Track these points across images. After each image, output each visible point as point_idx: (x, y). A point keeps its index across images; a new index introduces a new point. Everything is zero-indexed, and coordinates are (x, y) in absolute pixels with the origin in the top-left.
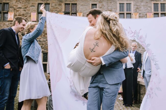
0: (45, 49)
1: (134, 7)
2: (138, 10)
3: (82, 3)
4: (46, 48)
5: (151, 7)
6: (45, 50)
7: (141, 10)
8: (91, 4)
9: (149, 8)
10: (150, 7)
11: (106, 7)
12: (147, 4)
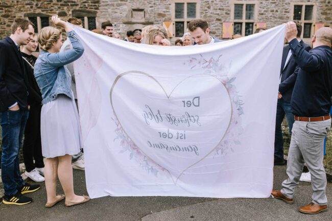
0: (43, 9)
4: (45, 8)
6: (43, 11)
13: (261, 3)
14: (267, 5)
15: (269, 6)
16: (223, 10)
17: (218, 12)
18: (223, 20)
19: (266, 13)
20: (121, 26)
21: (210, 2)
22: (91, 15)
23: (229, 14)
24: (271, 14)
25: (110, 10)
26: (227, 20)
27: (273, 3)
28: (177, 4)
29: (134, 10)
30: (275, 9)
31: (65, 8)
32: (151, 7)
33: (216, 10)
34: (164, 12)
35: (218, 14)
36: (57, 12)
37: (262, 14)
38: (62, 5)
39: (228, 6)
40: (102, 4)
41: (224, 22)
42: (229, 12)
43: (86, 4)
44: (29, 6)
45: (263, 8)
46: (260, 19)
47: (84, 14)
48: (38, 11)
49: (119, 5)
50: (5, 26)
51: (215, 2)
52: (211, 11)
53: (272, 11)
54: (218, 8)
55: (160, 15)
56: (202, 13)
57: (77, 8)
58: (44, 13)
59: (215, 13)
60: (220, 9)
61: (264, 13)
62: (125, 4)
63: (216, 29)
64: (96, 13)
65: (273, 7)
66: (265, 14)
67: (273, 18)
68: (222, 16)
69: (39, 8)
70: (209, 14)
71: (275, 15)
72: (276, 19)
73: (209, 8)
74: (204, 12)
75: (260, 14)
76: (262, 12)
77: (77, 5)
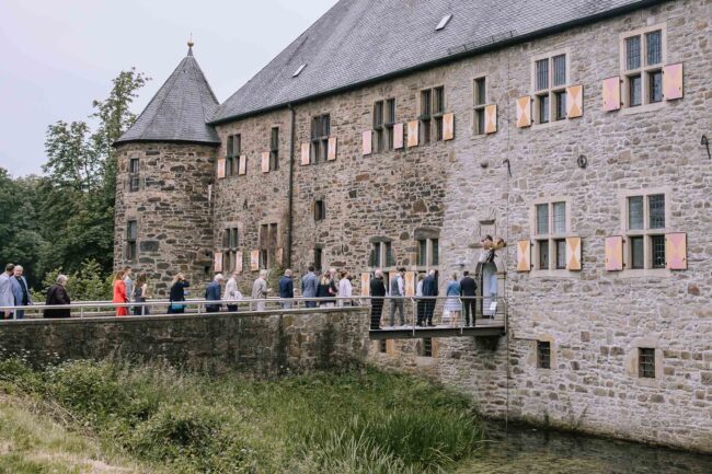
0: (387, 230)
1: (572, 67)
2: (582, 74)
3: (454, 84)
4: (389, 228)
5: (618, 55)
7: (590, 74)
8: (472, 79)
9: (611, 61)
10: (616, 56)
11: (505, 83)
12: (605, 45)
13: (675, 190)
14: (688, 194)
15: (690, 196)
16: (607, 211)
17: (600, 216)
18: (608, 233)
19: (687, 212)
20: (467, 251)
21: (586, 198)
22: (434, 236)
23: (617, 219)
24: (696, 214)
25: (455, 226)
26: (614, 233)
27: (699, 187)
28: (539, 206)
29: (483, 223)
30: (704, 202)
31: (408, 226)
32: (504, 215)
33: (596, 212)
34: (520, 222)
35: (598, 221)
36: (400, 233)
37: (679, 214)
38: (405, 222)
39: (616, 203)
40: (447, 216)
41: (610, 236)
42: (616, 216)
43: (430, 218)
44: (374, 227)
45: (681, 201)
46: (676, 226)
47: (426, 234)
48: (383, 233)
49: (466, 216)
50: (351, 257)
51: (594, 197)
52: (587, 215)
53: (699, 206)
54: (599, 208)
55: (515, 228)
56: (573, 220)
57: (420, 225)
58: (387, 235)
59: (594, 218)
60: (601, 211)
61: (683, 211)
62: (473, 214)
63: (597, 253)
64: (438, 231)
65: (698, 196)
66: (684, 214)
67: (701, 222)
68: (606, 223)
69: (383, 228)
70: (585, 222)
71: (705, 215)
72: (707, 224)
73: (584, 209)
74: (577, 218)
75: (674, 214)
76: (679, 209)
77: (419, 221)
